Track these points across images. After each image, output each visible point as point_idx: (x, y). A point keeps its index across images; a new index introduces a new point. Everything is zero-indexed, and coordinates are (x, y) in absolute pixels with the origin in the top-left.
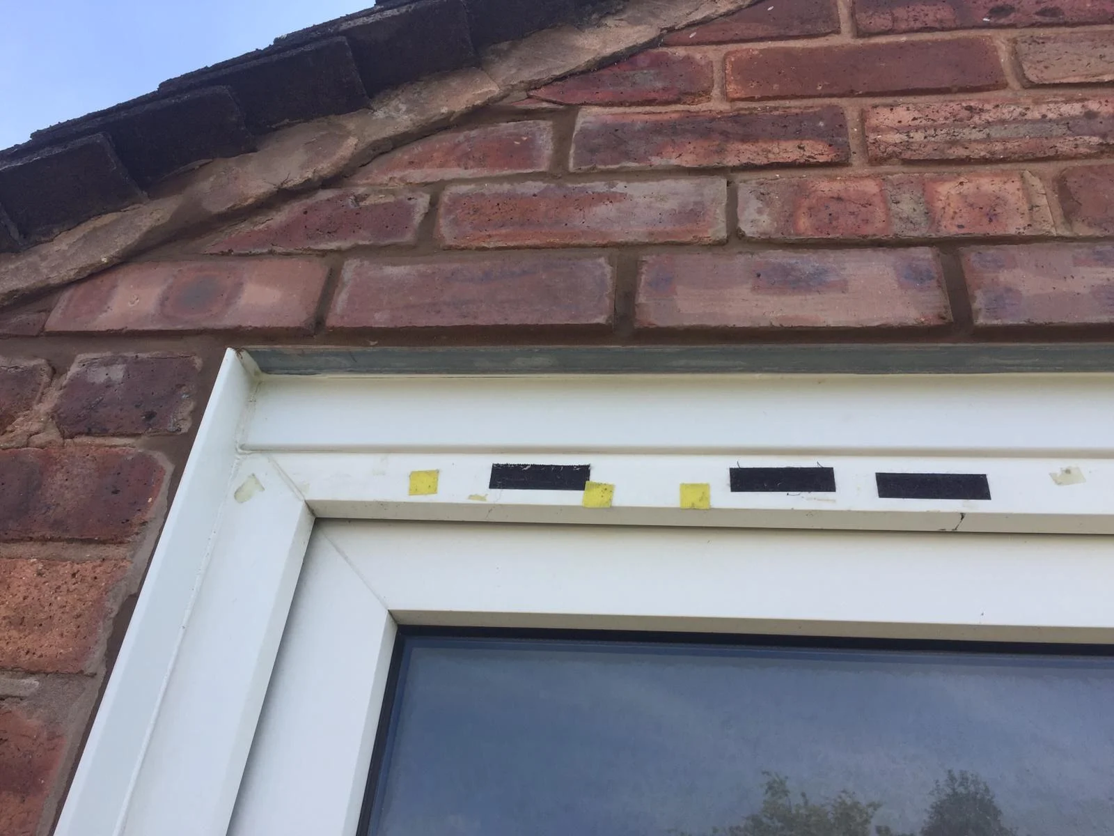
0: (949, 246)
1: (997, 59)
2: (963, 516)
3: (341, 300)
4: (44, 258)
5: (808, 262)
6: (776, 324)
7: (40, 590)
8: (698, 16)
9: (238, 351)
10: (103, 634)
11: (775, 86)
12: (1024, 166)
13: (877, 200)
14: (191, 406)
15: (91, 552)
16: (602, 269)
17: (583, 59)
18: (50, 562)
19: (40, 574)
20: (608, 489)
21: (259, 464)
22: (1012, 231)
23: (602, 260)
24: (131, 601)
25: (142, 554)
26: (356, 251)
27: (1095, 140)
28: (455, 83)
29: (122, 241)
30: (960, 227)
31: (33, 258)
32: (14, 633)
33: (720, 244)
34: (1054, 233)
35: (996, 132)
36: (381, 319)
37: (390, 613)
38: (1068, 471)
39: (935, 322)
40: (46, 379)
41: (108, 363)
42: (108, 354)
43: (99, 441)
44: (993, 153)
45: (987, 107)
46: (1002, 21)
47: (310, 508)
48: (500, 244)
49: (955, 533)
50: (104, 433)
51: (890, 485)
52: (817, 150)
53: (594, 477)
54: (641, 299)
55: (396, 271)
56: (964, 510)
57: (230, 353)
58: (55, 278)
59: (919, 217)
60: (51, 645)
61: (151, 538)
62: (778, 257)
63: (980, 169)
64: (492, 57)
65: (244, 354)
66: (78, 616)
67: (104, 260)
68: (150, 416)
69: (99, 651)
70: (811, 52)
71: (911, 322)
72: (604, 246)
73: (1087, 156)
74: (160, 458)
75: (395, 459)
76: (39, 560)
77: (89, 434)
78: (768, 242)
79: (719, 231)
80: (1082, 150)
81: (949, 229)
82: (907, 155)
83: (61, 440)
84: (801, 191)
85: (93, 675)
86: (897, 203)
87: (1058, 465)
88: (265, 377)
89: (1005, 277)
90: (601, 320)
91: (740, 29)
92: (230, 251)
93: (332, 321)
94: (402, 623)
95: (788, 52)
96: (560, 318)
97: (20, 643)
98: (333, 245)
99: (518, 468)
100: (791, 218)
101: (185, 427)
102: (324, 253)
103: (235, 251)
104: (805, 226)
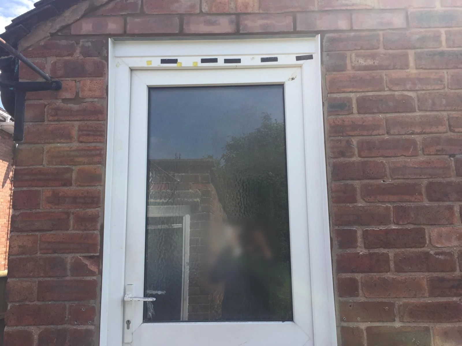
0: (238, 15)
2: (236, 66)
3: (128, 27)
5: (213, 18)
6: (208, 33)
7: (92, 85)
9: (111, 38)
10: (105, 91)
13: (227, 4)
14: (106, 51)
15: (98, 78)
16: (177, 20)
18: (92, 80)
19: (91, 83)
20: (181, 63)
21: (118, 60)
22: (249, 12)
23: (177, 18)
24: (107, 86)
25: (106, 79)
26: (129, 15)
29: (81, 13)
30: (241, 10)
32: (90, 92)
33: (198, 14)
34: (256, 12)
36: (137, 31)
37: (147, 86)
38: (253, 58)
39: (234, 32)
40: (76, 45)
41: (87, 42)
42: (86, 40)
43: (91, 58)
47: (130, 68)
48: (157, 13)
49: (236, 68)
50: (92, 56)
51: (226, 61)
53: (178, 61)
54: (184, 27)
55: (137, 20)
56: (237, 65)
57: (109, 39)
58: (70, 22)
59: (234, 8)
60: (97, 94)
61: (107, 76)
62: (208, 17)
65: (112, 39)
66: (100, 89)
67: (78, 18)
68: (99, 53)
69: (105, 94)
71: (230, 32)
72: (177, 14)
74: (104, 61)
75: (144, 58)
76: (90, 80)
77: (89, 57)
78: (207, 14)
79: (198, 11)
81: (239, 11)
83: (84, 58)
85: (106, 98)
86: (231, 4)
87: (252, 57)
88: (115, 42)
89: (246, 22)
90: (177, 32)
92: (103, 14)
93: (128, 32)
94: (149, 87)
96: (169, 32)
97: (92, 94)
98: (123, 13)
99: (165, 60)
100: (211, 8)
101: (106, 55)
102: (122, 15)
103: (104, 15)
104: (214, 10)
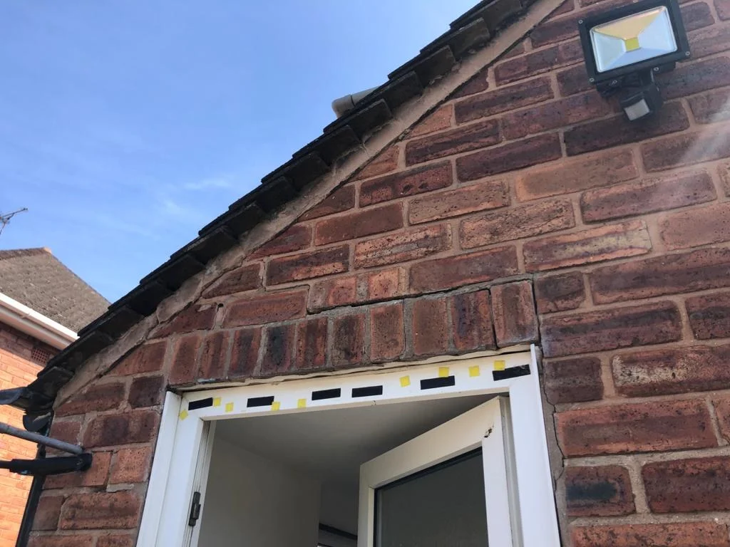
1: (401, 214)
2: (375, 401)
4: (120, 345)
7: (131, 458)
8: (308, 208)
10: (147, 469)
11: (330, 238)
12: (400, 264)
13: (354, 287)
15: (142, 445)
17: (271, 235)
18: (133, 450)
19: (131, 453)
20: (278, 404)
22: (391, 295)
24: (153, 460)
25: (154, 445)
27: (425, 249)
28: (231, 253)
31: (117, 346)
32: (127, 472)
34: (404, 294)
35: (394, 251)
43: (141, 409)
44: (391, 261)
45: (395, 238)
46: (407, 193)
52: (338, 266)
53: (275, 401)
59: (365, 293)
60: (136, 474)
61: (155, 440)
63: (387, 267)
64: (242, 239)
66: (141, 465)
69: (147, 475)
70: (343, 219)
73: (421, 258)
74: (156, 414)
76: (130, 449)
77: (138, 407)
78: (319, 310)
80: (420, 255)
81: (373, 296)
82: (366, 265)
83: (132, 410)
84: (332, 285)
85: (146, 481)
86: (360, 287)
91: (322, 210)
95: (335, 221)
97: (129, 474)
100: (327, 298)
101: (161, 403)
104: (331, 300)
